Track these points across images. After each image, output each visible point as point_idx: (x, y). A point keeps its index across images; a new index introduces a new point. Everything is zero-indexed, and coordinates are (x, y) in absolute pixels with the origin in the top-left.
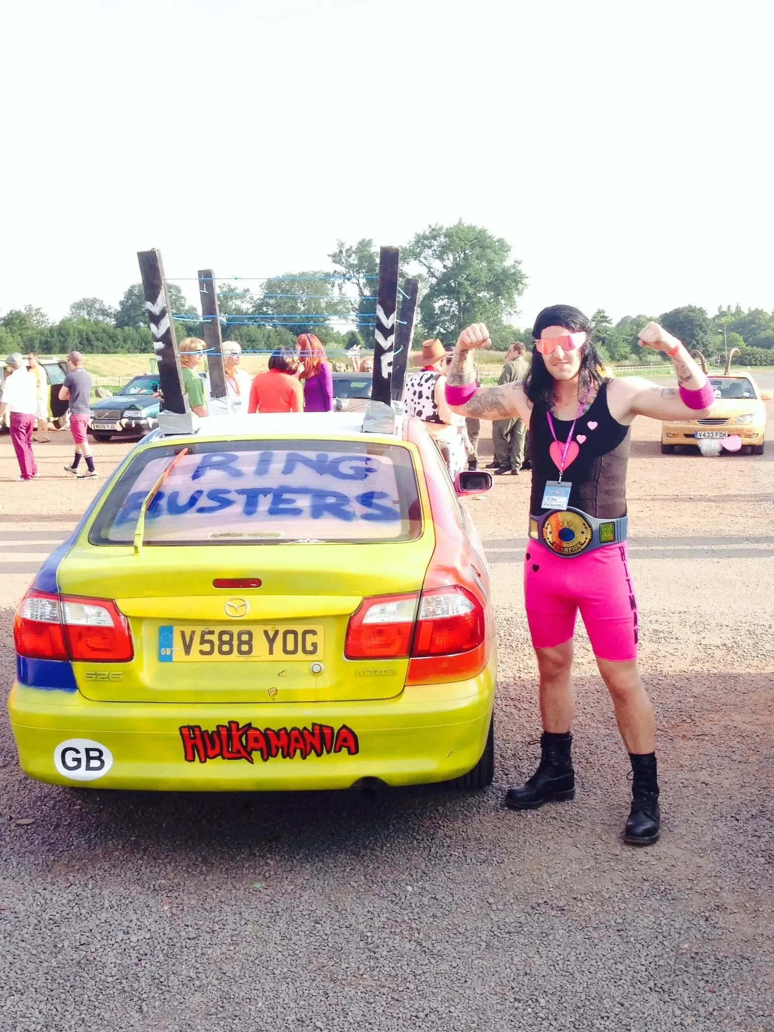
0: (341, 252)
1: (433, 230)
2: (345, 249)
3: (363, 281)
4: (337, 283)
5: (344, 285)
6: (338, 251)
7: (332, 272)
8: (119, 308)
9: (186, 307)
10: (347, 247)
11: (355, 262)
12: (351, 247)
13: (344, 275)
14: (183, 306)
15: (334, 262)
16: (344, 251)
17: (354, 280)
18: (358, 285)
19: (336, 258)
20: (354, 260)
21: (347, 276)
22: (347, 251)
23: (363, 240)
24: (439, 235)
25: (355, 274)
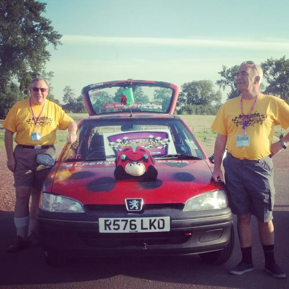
0: (224, 71)
1: (270, 61)
2: (227, 70)
3: (233, 85)
4: (222, 85)
5: (226, 86)
6: (223, 71)
7: (220, 80)
8: (114, 96)
9: (144, 96)
10: (227, 68)
11: (230, 76)
12: (230, 69)
13: (225, 82)
14: (142, 95)
15: (222, 76)
16: (226, 71)
17: (230, 84)
18: (232, 86)
19: (222, 74)
20: (230, 75)
21: (227, 82)
22: (227, 71)
23: (235, 66)
24: (272, 64)
25: (230, 81)
